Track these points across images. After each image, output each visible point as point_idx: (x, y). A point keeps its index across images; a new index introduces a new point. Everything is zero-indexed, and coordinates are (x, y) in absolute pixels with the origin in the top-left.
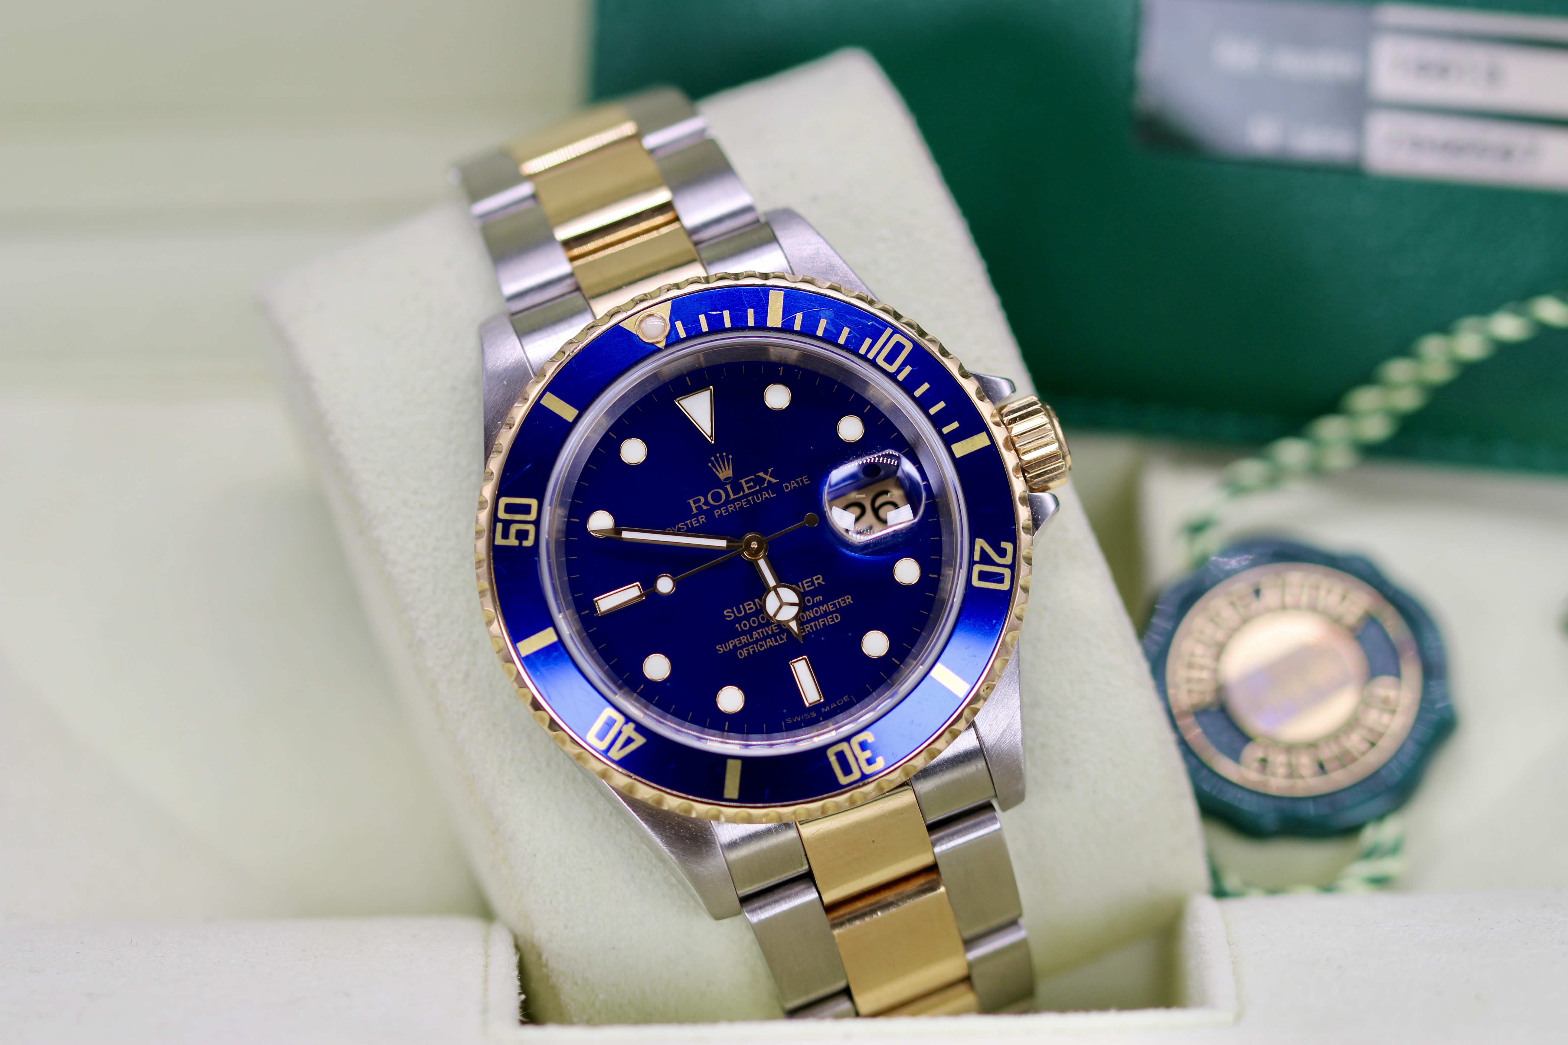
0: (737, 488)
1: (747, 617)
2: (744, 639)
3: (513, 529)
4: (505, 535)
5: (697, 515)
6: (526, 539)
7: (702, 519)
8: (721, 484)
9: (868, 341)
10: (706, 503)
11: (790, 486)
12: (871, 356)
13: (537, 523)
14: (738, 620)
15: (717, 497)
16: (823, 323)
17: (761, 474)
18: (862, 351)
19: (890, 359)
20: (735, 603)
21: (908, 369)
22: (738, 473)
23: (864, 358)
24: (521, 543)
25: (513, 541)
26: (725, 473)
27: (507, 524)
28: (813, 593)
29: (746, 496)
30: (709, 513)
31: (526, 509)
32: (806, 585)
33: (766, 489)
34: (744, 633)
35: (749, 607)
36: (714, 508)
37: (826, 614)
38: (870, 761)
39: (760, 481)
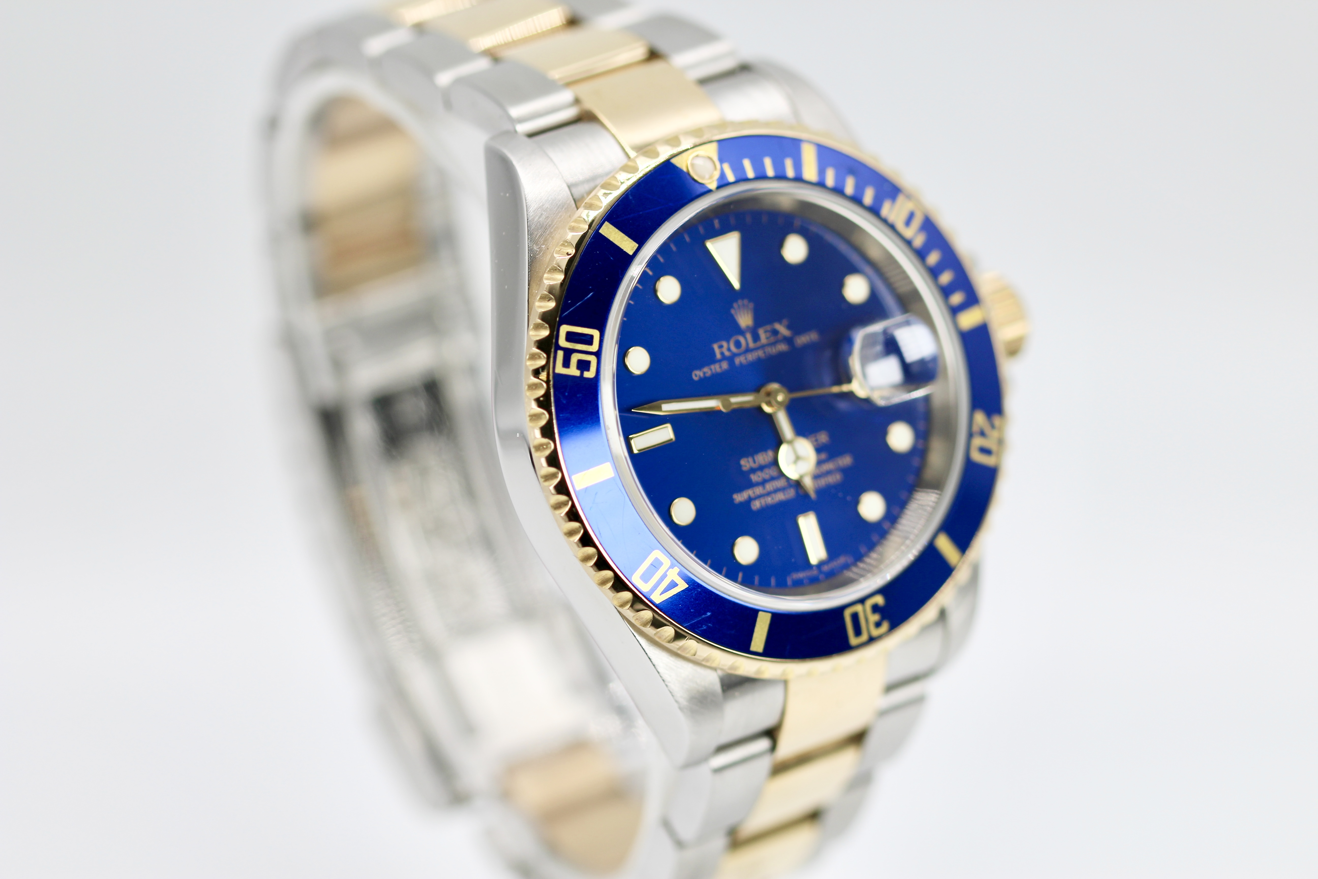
0: (756, 338)
1: (761, 468)
2: (758, 490)
3: (575, 358)
4: (566, 364)
5: (720, 361)
6: (588, 370)
7: (725, 365)
8: (741, 332)
9: (888, 204)
10: (729, 349)
11: (803, 340)
13: (598, 354)
14: (753, 471)
15: (738, 344)
16: (850, 182)
18: (883, 213)
20: (751, 453)
21: (921, 237)
22: (759, 321)
23: (884, 220)
24: (582, 373)
25: (573, 371)
26: (745, 320)
27: (568, 353)
29: (763, 347)
30: (731, 359)
31: (588, 340)
34: (757, 484)
35: (763, 458)
36: (734, 355)
38: (878, 625)
39: (775, 332)
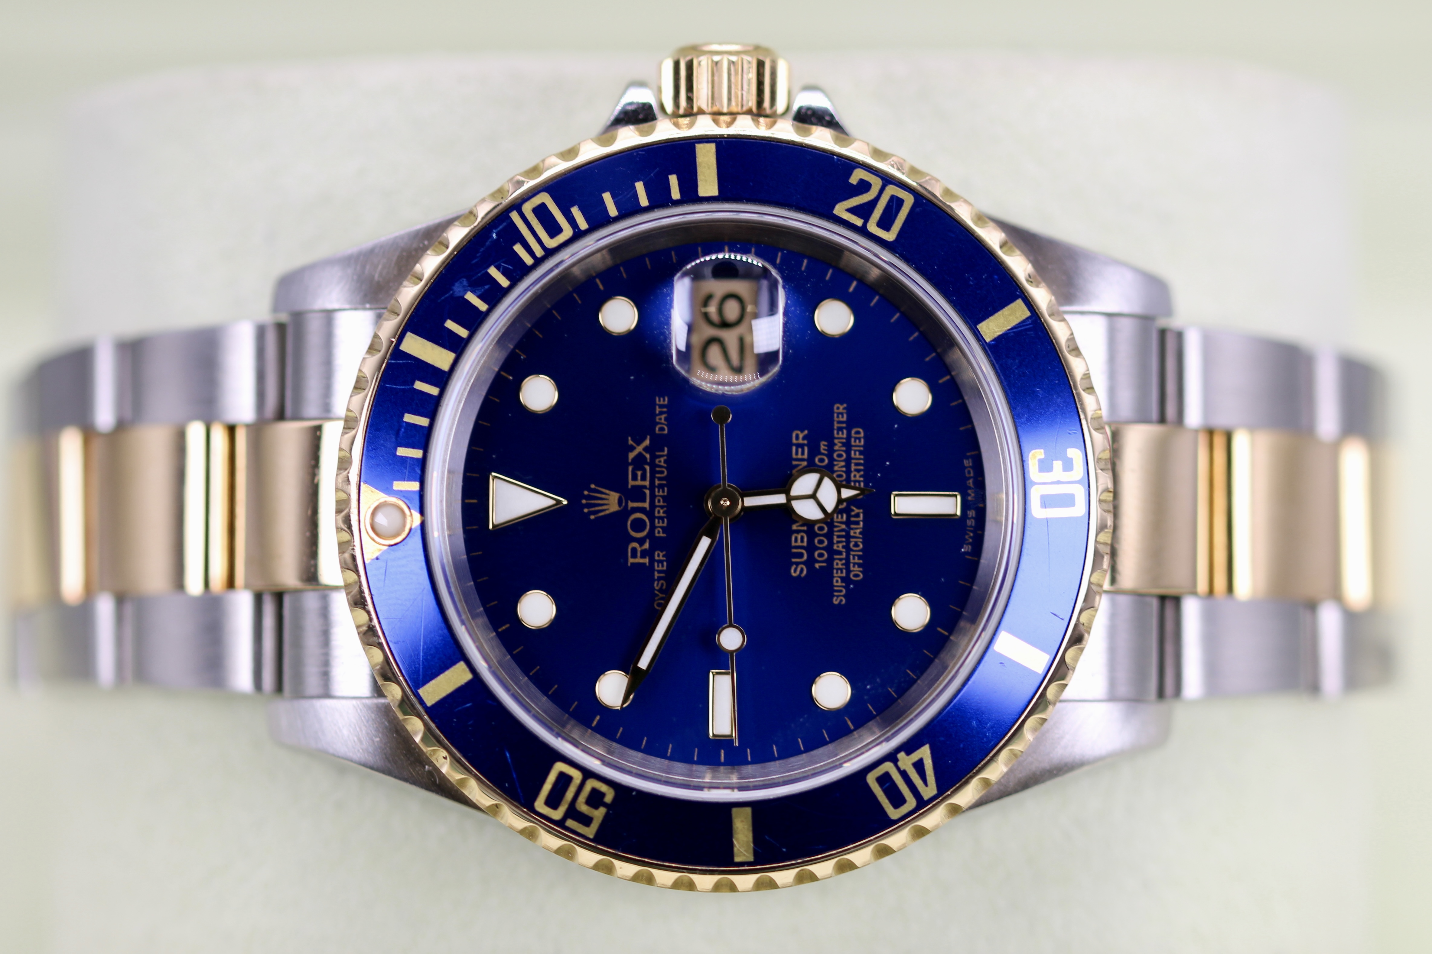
0: (637, 494)
1: (811, 548)
2: (838, 564)
3: (582, 807)
4: (587, 821)
5: (652, 561)
6: (603, 795)
7: (659, 555)
8: (624, 513)
9: (518, 248)
10: (641, 541)
11: (662, 424)
12: (539, 252)
13: (588, 774)
14: (810, 562)
15: (638, 525)
16: (471, 297)
17: (632, 455)
18: (529, 260)
19: (554, 230)
20: (787, 555)
21: (575, 211)
22: (619, 485)
23: (538, 262)
24: (605, 805)
25: (599, 814)
26: (611, 502)
27: (572, 812)
28: (814, 451)
29: (652, 487)
30: (656, 544)
31: (564, 780)
32: (800, 455)
33: (654, 457)
34: (830, 561)
35: (799, 540)
36: (651, 535)
37: (848, 445)
38: (1068, 466)
39: (639, 461)
